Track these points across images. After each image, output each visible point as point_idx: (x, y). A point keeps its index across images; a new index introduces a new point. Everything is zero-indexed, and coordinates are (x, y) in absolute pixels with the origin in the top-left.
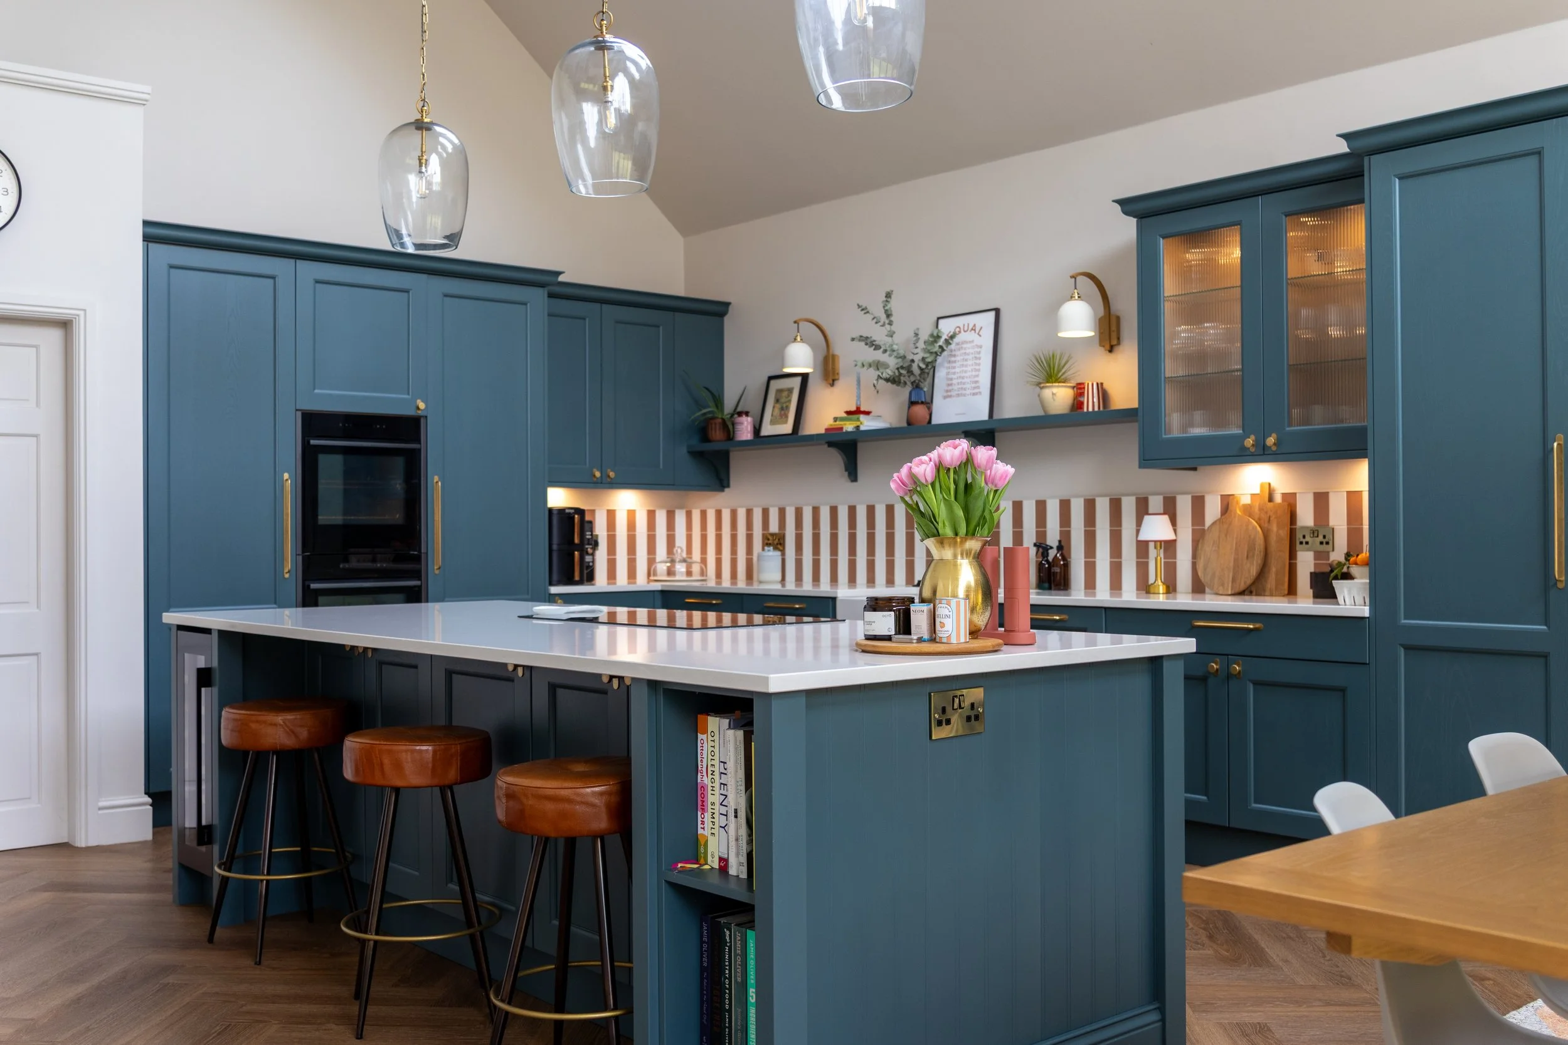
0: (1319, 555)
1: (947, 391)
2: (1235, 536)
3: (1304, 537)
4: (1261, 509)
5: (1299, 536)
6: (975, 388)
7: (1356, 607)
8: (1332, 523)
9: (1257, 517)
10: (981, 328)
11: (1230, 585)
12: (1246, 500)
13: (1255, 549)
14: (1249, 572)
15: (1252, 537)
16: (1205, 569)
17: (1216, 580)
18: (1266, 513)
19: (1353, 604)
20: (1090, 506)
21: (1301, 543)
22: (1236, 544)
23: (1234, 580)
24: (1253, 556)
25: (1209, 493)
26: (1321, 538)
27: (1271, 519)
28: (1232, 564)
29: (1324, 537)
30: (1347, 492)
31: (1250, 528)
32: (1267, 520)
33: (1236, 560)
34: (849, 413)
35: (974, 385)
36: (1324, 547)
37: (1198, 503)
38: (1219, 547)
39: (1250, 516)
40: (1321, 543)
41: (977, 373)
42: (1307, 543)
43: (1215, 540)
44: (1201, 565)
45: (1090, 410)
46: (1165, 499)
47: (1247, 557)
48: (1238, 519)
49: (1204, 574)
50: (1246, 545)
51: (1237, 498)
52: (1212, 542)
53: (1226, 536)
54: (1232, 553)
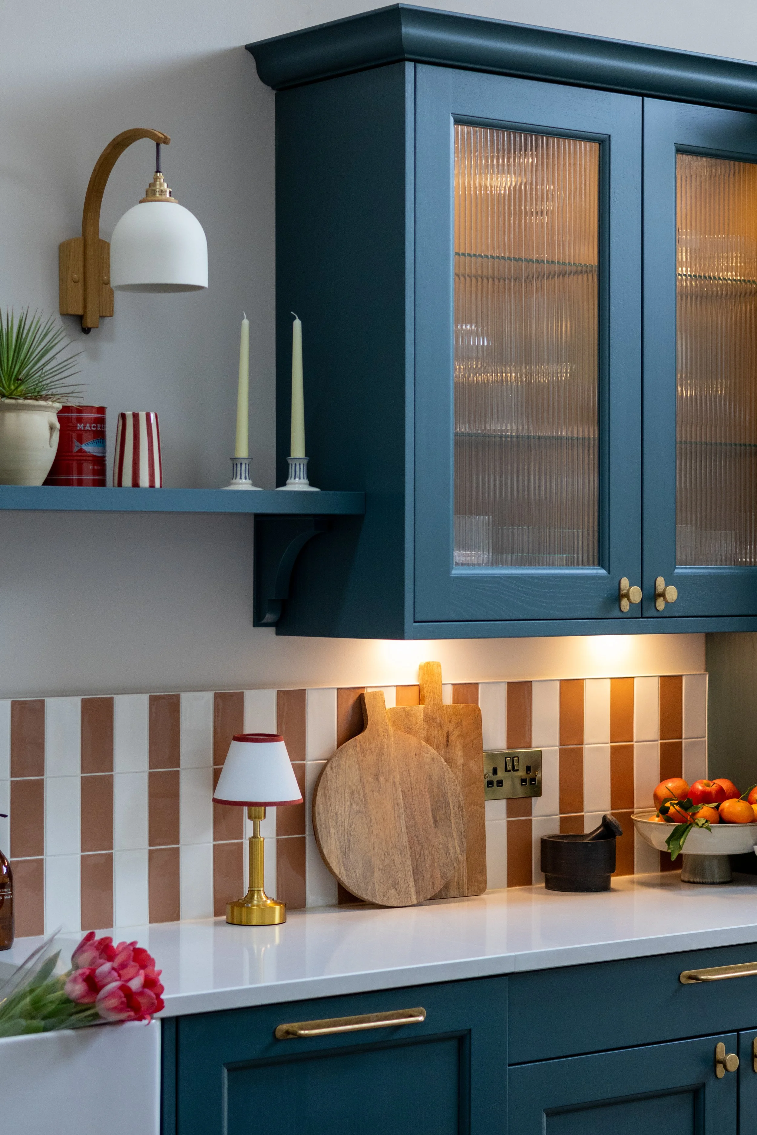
0: (515, 806)
2: (398, 778)
3: (495, 771)
4: (429, 719)
5: (487, 771)
8: (536, 740)
9: (423, 731)
11: (412, 883)
13: (448, 803)
14: (448, 853)
15: (435, 777)
16: (345, 852)
17: (377, 876)
18: (441, 725)
20: (28, 726)
21: (490, 784)
22: (404, 794)
23: (417, 873)
24: (448, 818)
25: (314, 683)
26: (522, 772)
27: (451, 738)
28: (405, 839)
29: (528, 769)
30: (560, 680)
31: (427, 758)
32: (443, 741)
33: (412, 830)
36: (528, 791)
38: (366, 805)
39: (408, 730)
40: (523, 783)
42: (500, 783)
43: (354, 788)
44: (333, 848)
45: (144, 481)
46: (218, 697)
47: (435, 821)
48: (392, 740)
49: (347, 870)
50: (427, 797)
51: (378, 696)
52: (347, 797)
53: (377, 779)
54: (399, 816)
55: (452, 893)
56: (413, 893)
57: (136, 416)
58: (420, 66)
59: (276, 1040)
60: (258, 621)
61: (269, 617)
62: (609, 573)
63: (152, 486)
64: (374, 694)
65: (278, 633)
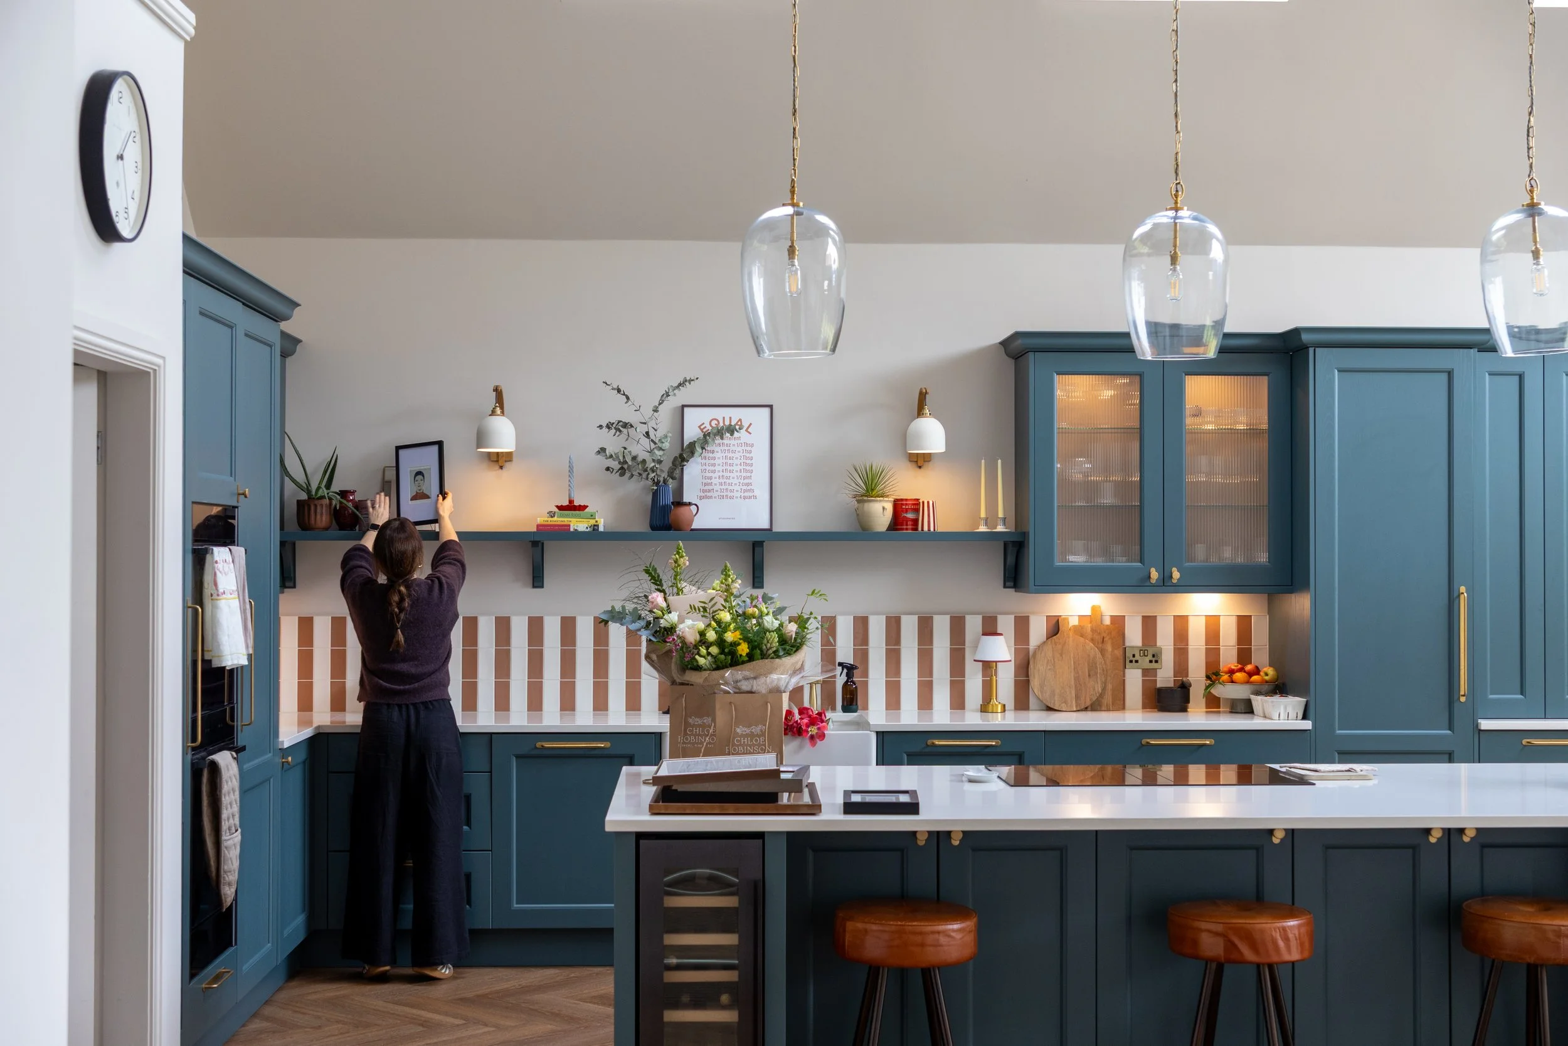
0: (1146, 672)
1: (704, 491)
2: (1072, 655)
3: (1134, 656)
4: (1093, 630)
5: (1129, 655)
6: (745, 491)
7: (1289, 721)
8: (1159, 643)
9: (1090, 636)
10: (751, 424)
11: (1074, 702)
12: (1074, 622)
13: (1096, 668)
14: (1094, 689)
15: (1093, 659)
16: (1042, 686)
17: (1056, 698)
18: (1099, 633)
19: (1287, 718)
20: (894, 626)
21: (1131, 661)
22: (1074, 662)
23: (1077, 697)
24: (1096, 673)
25: (1033, 613)
26: (1150, 657)
28: (1073, 682)
29: (1154, 656)
30: (1174, 616)
31: (1088, 648)
32: (1100, 641)
33: (1077, 679)
34: (561, 508)
35: (745, 487)
36: (1154, 665)
37: (1022, 625)
38: (1054, 667)
39: (1082, 636)
40: (1151, 661)
41: (749, 474)
42: (1137, 661)
43: (1049, 659)
44: (1036, 684)
45: (926, 528)
46: (984, 618)
47: (1089, 675)
48: (1071, 639)
49: (1042, 692)
50: (1086, 664)
51: (1066, 620)
52: (1046, 661)
53: (1061, 655)
54: (1071, 672)
55: (1103, 709)
56: (1074, 705)
57: (928, 502)
58: (1036, 353)
59: (927, 746)
60: (1005, 587)
61: (1008, 584)
62: (1144, 565)
63: (929, 530)
64: (1065, 619)
65: (1016, 591)
